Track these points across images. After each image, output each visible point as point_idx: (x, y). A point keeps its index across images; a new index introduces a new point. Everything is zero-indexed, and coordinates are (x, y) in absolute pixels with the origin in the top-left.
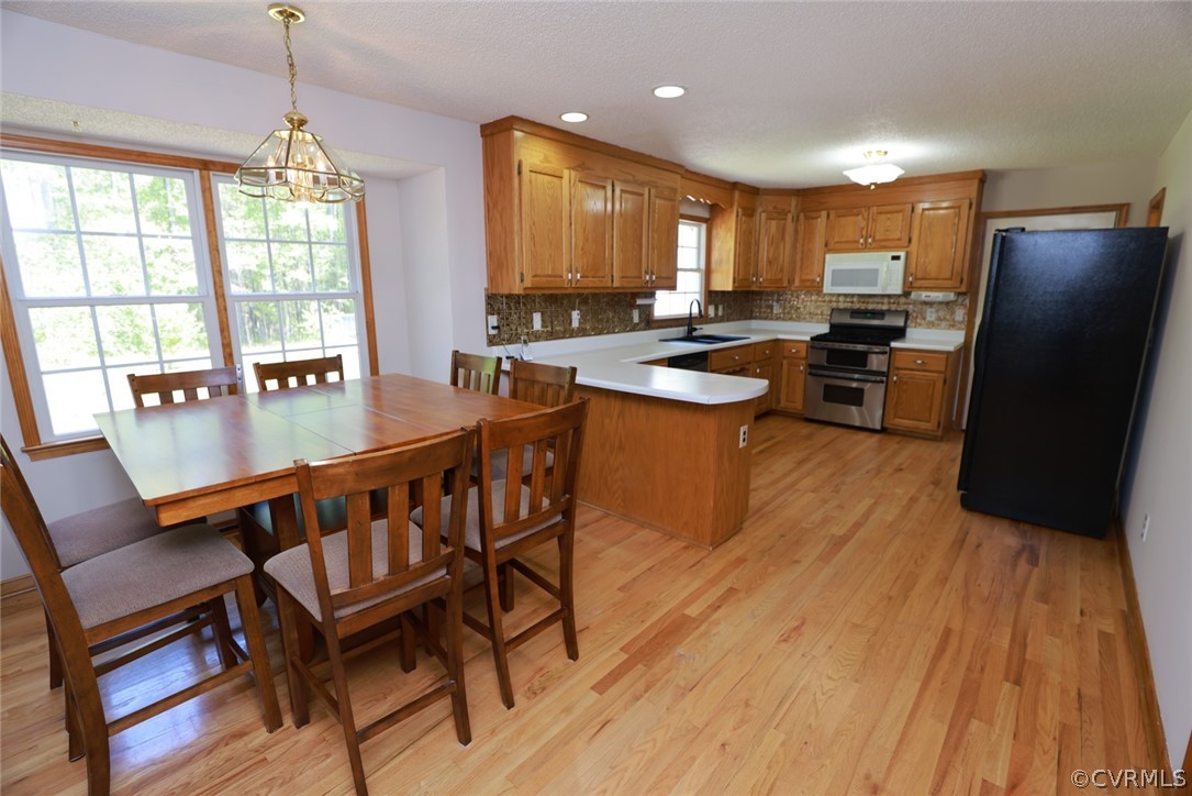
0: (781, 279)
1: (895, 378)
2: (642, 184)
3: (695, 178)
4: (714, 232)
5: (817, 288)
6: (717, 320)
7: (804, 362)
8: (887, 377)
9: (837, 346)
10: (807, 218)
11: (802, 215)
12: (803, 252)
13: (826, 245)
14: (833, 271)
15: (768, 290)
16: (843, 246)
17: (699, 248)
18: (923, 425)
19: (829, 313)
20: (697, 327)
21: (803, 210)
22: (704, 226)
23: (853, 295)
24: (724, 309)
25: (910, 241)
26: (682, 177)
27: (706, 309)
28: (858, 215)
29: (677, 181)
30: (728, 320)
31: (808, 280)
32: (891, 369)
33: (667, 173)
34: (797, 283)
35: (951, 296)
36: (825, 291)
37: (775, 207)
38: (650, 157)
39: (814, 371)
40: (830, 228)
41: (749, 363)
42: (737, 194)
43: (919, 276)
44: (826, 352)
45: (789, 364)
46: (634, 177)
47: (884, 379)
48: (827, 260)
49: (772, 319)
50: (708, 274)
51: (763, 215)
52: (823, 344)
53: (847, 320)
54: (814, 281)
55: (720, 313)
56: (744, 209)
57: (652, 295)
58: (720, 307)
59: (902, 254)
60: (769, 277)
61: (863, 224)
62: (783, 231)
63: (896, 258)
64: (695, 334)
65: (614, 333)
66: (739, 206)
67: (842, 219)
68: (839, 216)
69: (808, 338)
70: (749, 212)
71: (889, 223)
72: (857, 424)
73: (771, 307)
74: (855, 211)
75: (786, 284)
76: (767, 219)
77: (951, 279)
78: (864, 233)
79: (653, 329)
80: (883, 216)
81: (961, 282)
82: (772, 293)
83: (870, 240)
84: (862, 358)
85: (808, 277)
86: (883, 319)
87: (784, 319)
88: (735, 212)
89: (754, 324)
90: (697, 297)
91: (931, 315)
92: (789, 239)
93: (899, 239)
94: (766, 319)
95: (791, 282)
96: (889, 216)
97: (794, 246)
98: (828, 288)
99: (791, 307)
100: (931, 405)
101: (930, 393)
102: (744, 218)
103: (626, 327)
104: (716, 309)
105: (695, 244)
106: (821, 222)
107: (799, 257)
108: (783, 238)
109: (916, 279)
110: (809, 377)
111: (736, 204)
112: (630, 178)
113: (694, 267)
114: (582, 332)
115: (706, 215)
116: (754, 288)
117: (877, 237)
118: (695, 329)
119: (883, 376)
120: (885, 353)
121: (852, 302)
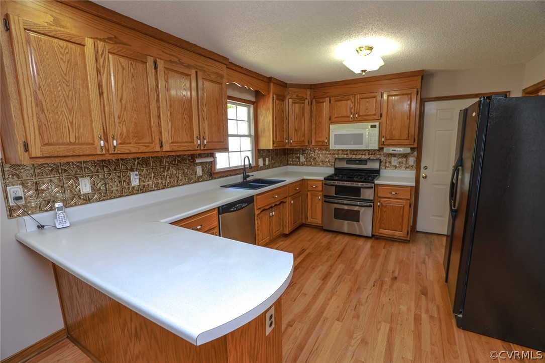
0: (303, 141)
1: (379, 204)
2: (189, 67)
3: (239, 70)
4: (259, 111)
5: (325, 146)
6: (265, 167)
7: (321, 194)
8: (373, 203)
9: (341, 183)
10: (317, 102)
11: (314, 100)
12: (316, 124)
13: (330, 120)
14: (335, 135)
15: (296, 147)
16: (339, 120)
17: (249, 121)
18: (398, 234)
19: (333, 161)
20: (250, 174)
21: (314, 98)
22: (252, 107)
23: (347, 150)
24: (269, 160)
25: (381, 116)
26: (227, 67)
27: (257, 162)
28: (349, 100)
29: (224, 71)
30: (273, 167)
31: (320, 141)
32: (376, 198)
33: (213, 62)
34: (313, 143)
35: (408, 150)
36: (331, 148)
37: (297, 96)
38: (196, 46)
39: (327, 200)
40: (331, 108)
41: (286, 197)
42: (272, 85)
43: (388, 138)
44: (334, 187)
45: (312, 195)
46: (180, 60)
47: (372, 204)
48: (331, 129)
49: (300, 165)
50: (256, 138)
51: (290, 100)
52: (332, 182)
53: (344, 165)
54: (324, 142)
55: (267, 163)
56: (278, 96)
57: (212, 155)
58: (267, 159)
59: (377, 124)
60: (296, 140)
61: (352, 105)
62: (303, 110)
63: (373, 126)
64: (248, 179)
65: (179, 185)
66: (274, 94)
67: (338, 102)
68: (336, 101)
69: (323, 179)
70: (281, 98)
71: (367, 104)
72: (358, 233)
73: (299, 158)
74: (346, 97)
75: (307, 144)
76: (293, 103)
77: (408, 139)
78: (353, 111)
79: (215, 178)
80: (364, 100)
81: (414, 141)
82: (298, 150)
83: (357, 116)
84: (357, 191)
85: (320, 140)
86: (366, 164)
87: (307, 165)
88: (271, 97)
89: (290, 168)
90: (249, 154)
91: (395, 162)
92: (307, 115)
93: (375, 115)
94: (296, 165)
95: (310, 142)
96: (367, 100)
97: (311, 121)
98: (333, 146)
99: (311, 157)
100: (402, 221)
101: (401, 213)
102: (277, 102)
103: (191, 179)
104: (264, 160)
105: (246, 118)
106: (326, 106)
107: (313, 126)
108: (303, 115)
109: (386, 139)
110: (325, 203)
111: (272, 91)
112: (176, 60)
113: (247, 133)
114: (142, 189)
115: (253, 99)
116: (287, 147)
117: (361, 114)
118: (249, 176)
119: (370, 203)
120: (372, 188)
121: (347, 154)
